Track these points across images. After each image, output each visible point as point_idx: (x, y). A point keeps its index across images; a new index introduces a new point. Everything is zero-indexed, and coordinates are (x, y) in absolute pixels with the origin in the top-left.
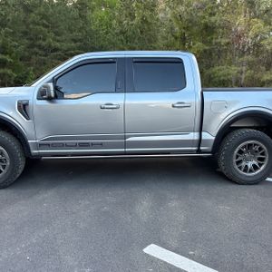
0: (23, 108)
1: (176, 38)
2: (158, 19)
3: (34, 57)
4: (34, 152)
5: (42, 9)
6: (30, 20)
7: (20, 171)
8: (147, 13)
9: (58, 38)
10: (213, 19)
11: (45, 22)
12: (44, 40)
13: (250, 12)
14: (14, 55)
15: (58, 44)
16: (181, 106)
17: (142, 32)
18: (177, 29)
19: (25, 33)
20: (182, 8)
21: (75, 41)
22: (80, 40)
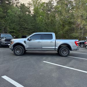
0: (25, 42)
1: (61, 25)
2: (56, 20)
3: (21, 30)
4: (26, 49)
5: (24, 18)
6: (21, 21)
7: (23, 53)
8: (53, 18)
9: (28, 25)
10: (71, 20)
11: (24, 21)
12: (24, 26)
13: (82, 19)
14: (16, 30)
15: (28, 27)
16: (52, 42)
17: (51, 23)
18: (61, 23)
19: (19, 24)
20: (62, 17)
21: (32, 26)
22: (34, 26)
